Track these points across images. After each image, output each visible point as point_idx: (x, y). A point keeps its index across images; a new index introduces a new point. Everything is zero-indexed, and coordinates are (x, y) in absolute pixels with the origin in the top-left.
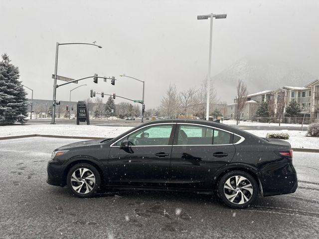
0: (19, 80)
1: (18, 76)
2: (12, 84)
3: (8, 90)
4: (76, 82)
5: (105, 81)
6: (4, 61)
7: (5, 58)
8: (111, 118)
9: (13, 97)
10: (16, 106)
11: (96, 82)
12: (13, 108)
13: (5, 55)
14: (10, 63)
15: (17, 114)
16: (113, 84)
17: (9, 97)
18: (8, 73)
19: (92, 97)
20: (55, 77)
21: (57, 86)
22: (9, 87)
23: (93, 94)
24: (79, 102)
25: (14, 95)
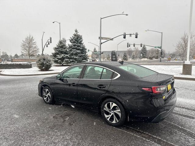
0: (82, 42)
1: (82, 40)
2: (79, 45)
3: (78, 48)
4: (112, 39)
5: (131, 36)
6: (76, 33)
7: (76, 31)
8: (143, 59)
9: (80, 51)
10: (82, 56)
11: (125, 38)
12: (80, 57)
13: (76, 30)
14: (78, 34)
15: (83, 60)
16: (136, 37)
17: (78, 51)
18: (77, 39)
19: (128, 47)
20: (100, 38)
21: (102, 43)
22: (78, 46)
23: (128, 45)
24: (112, 51)
25: (80, 50)
